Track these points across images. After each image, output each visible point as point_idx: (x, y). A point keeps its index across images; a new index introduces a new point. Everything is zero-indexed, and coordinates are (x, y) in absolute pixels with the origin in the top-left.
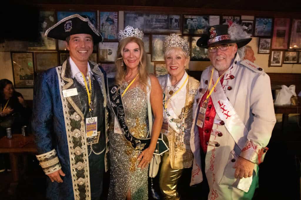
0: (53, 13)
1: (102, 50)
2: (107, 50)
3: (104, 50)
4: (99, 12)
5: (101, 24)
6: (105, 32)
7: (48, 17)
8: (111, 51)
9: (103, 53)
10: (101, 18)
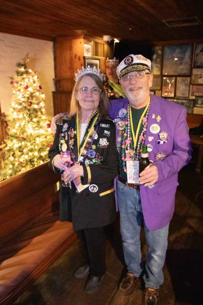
0: (161, 48)
1: (194, 75)
2: (198, 75)
3: (196, 75)
4: (196, 44)
5: (196, 54)
6: (198, 60)
7: (157, 51)
8: (201, 76)
9: (195, 77)
10: (196, 49)
